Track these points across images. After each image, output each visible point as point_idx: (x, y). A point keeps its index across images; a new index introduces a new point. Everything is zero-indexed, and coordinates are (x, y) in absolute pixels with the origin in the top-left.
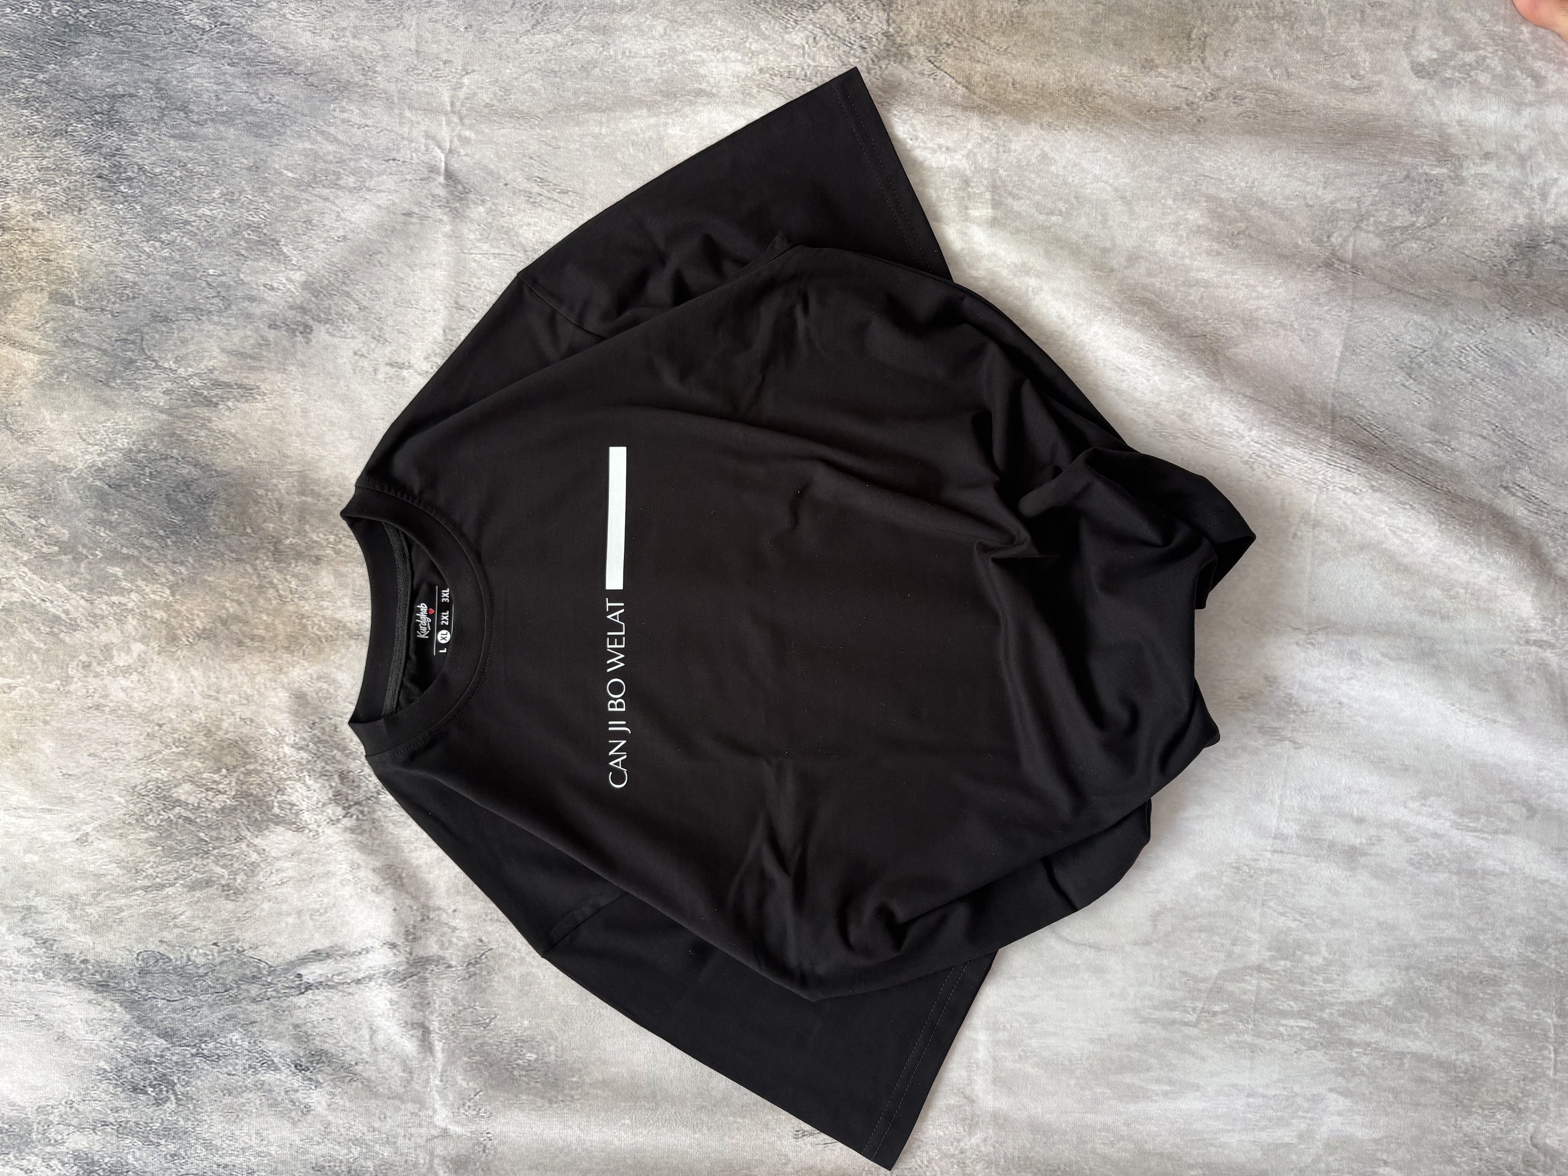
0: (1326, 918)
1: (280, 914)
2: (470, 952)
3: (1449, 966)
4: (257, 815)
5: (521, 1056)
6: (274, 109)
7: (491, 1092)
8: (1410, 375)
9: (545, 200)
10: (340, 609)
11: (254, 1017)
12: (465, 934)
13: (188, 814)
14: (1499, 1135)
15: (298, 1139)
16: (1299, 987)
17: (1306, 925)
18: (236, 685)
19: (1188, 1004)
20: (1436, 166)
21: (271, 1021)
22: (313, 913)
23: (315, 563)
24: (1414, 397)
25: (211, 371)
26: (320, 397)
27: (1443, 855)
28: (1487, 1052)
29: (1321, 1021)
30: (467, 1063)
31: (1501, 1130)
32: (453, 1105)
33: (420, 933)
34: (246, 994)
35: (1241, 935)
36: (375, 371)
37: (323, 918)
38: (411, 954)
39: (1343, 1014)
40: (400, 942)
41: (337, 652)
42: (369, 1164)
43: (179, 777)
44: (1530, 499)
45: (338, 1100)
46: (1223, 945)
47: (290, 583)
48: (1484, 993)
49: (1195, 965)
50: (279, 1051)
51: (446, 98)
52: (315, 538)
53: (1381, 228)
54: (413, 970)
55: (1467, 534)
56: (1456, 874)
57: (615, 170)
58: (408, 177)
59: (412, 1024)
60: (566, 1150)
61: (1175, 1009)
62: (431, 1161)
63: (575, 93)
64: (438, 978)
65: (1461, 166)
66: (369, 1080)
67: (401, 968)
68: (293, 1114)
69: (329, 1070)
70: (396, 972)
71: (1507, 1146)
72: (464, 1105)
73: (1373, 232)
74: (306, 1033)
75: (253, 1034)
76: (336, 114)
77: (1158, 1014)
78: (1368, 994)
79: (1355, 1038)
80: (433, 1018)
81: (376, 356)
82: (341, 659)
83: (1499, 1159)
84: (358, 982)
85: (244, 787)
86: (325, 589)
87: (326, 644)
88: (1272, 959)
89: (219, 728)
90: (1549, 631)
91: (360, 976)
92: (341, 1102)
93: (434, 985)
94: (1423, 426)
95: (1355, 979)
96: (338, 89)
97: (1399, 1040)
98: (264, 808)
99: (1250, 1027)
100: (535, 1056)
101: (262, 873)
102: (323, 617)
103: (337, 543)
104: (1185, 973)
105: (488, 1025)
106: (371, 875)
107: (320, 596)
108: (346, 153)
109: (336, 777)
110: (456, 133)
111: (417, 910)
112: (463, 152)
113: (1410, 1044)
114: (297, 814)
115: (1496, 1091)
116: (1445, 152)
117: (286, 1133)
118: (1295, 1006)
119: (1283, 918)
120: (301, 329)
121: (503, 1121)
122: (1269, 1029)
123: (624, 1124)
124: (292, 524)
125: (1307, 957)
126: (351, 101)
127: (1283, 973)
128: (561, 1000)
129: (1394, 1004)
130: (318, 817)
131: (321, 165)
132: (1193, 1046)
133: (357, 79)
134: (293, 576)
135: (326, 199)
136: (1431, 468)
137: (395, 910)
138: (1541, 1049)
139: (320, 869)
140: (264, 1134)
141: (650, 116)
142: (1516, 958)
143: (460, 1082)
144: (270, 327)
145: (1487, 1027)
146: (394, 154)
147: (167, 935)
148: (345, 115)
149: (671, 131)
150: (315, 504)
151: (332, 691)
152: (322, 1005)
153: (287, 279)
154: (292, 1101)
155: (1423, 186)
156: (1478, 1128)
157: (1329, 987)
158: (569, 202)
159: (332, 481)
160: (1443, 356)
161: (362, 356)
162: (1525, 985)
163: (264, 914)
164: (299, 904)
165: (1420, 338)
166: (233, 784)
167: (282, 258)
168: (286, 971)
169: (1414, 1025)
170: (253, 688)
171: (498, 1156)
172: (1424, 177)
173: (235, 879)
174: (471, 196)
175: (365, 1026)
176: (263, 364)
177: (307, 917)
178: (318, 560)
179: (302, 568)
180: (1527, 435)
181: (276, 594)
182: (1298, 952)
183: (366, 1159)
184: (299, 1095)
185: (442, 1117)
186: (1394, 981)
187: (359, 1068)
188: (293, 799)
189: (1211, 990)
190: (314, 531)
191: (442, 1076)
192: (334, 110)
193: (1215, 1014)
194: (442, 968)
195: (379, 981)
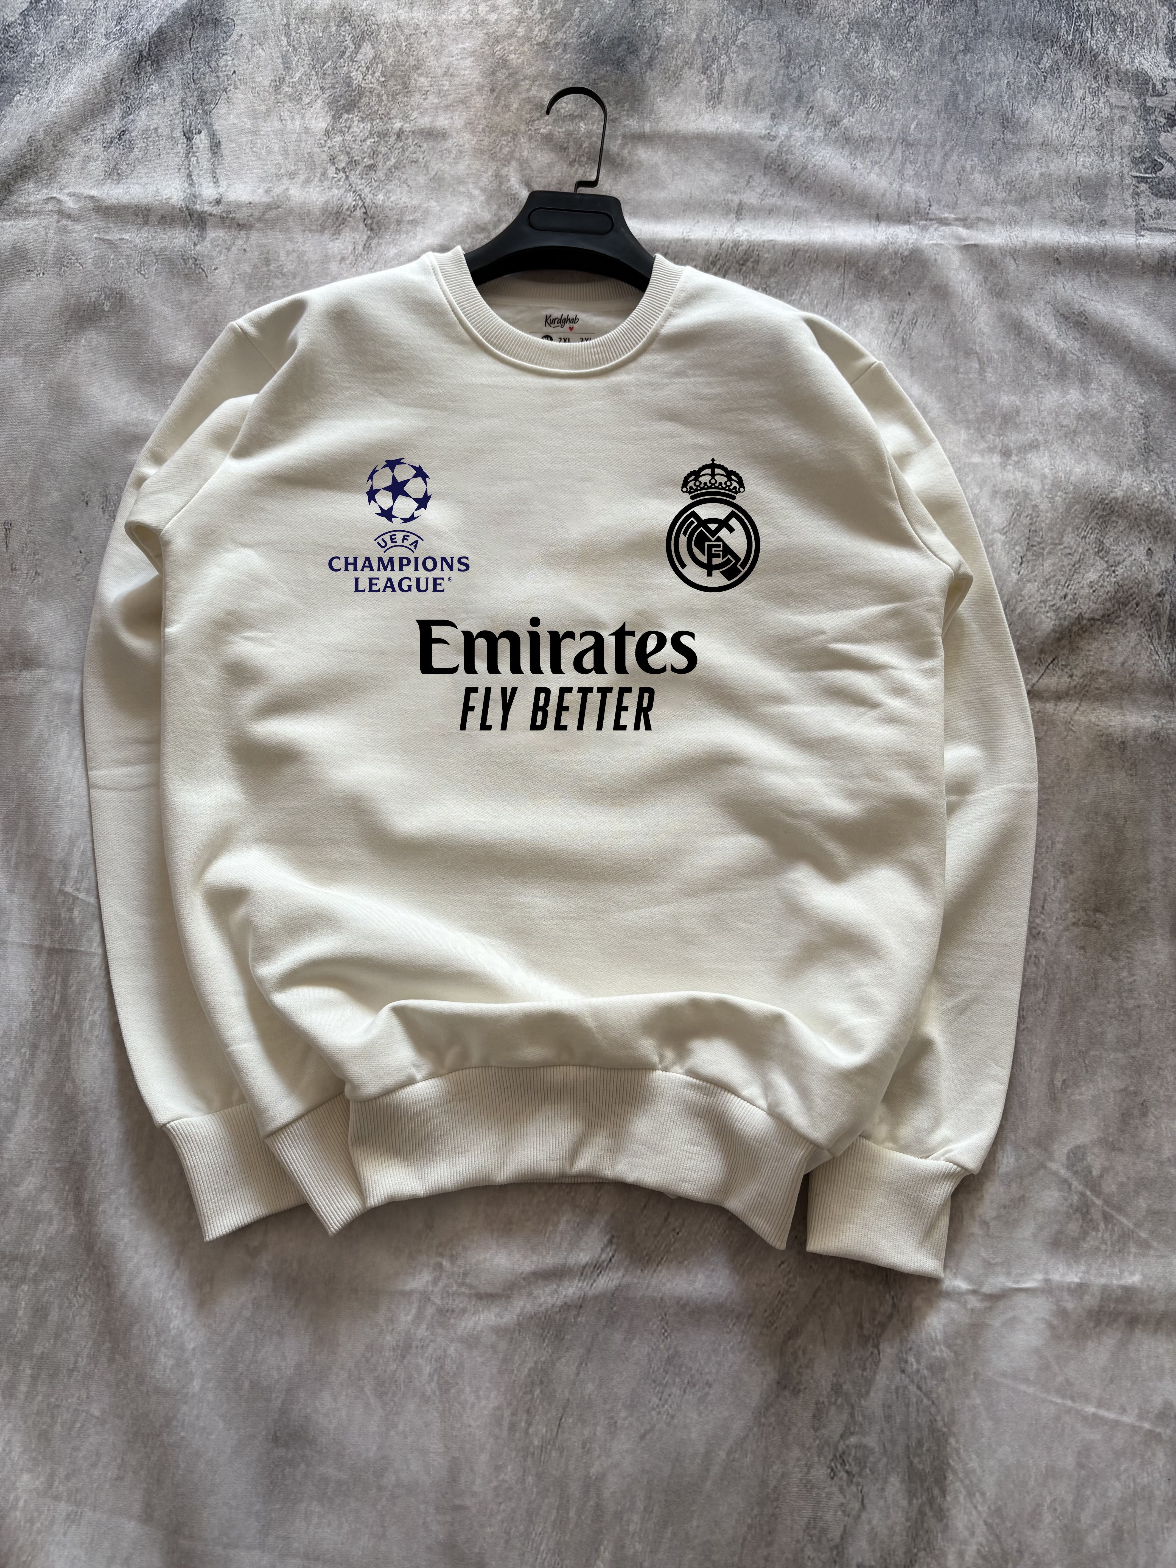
2: (207, 260)
4: (343, 102)
5: (108, 297)
6: (971, 114)
7: (80, 275)
9: (895, 326)
11: (169, 100)
12: (223, 258)
13: (348, 53)
21: (164, 112)
22: (253, 142)
25: (733, 71)
30: (108, 258)
32: (74, 246)
33: (228, 223)
34: (189, 94)
36: (735, 192)
37: (248, 151)
38: (210, 215)
39: (61, 1040)
40: (222, 206)
41: (483, 163)
43: (380, 48)
44: (599, 1268)
45: (91, 163)
50: (138, 119)
54: (195, 217)
59: (147, 215)
64: (186, 236)
66: (104, 185)
67: (198, 207)
68: (83, 130)
69: (117, 155)
70: (195, 203)
72: (73, 255)
74: (150, 137)
75: (155, 100)
76: (969, 162)
78: (77, 1067)
80: (151, 232)
81: (749, 192)
84: (189, 176)
85: (368, 93)
87: (489, 153)
89: (420, 75)
91: (194, 177)
92: (88, 165)
93: (180, 233)
96: (992, 163)
97: (32, 1098)
98: (348, 107)
99: (58, 946)
100: (107, 309)
101: (292, 105)
105: (139, 272)
108: (935, 168)
109: (372, 162)
111: (248, 221)
112: (939, 258)
114: (341, 131)
118: (73, 991)
121: (54, 285)
122: (55, 965)
126: (983, 173)
129: (66, 1094)
130: (337, 147)
131: (922, 149)
133: (1002, 177)
135: (892, 153)
137: (250, 203)
143: (93, 253)
144: (773, 114)
146: (934, 206)
147: (245, 41)
148: (969, 168)
151: (448, 159)
152: (172, 149)
153: (817, 124)
154: (95, 129)
161: (749, 182)
163: (256, 106)
164: (262, 132)
166: (371, 86)
167: (838, 120)
168: (206, 123)
169: (46, 1114)
170: (454, 101)
171: (23, 282)
173: (289, 86)
174: (899, 264)
175: (150, 180)
176: (740, 108)
177: (250, 138)
179: (557, 137)
180: (669, 1268)
181: (535, 117)
184: (98, 134)
187: (116, 177)
188: (354, 129)
191: (99, 238)
194: (195, 239)
195: (188, 191)
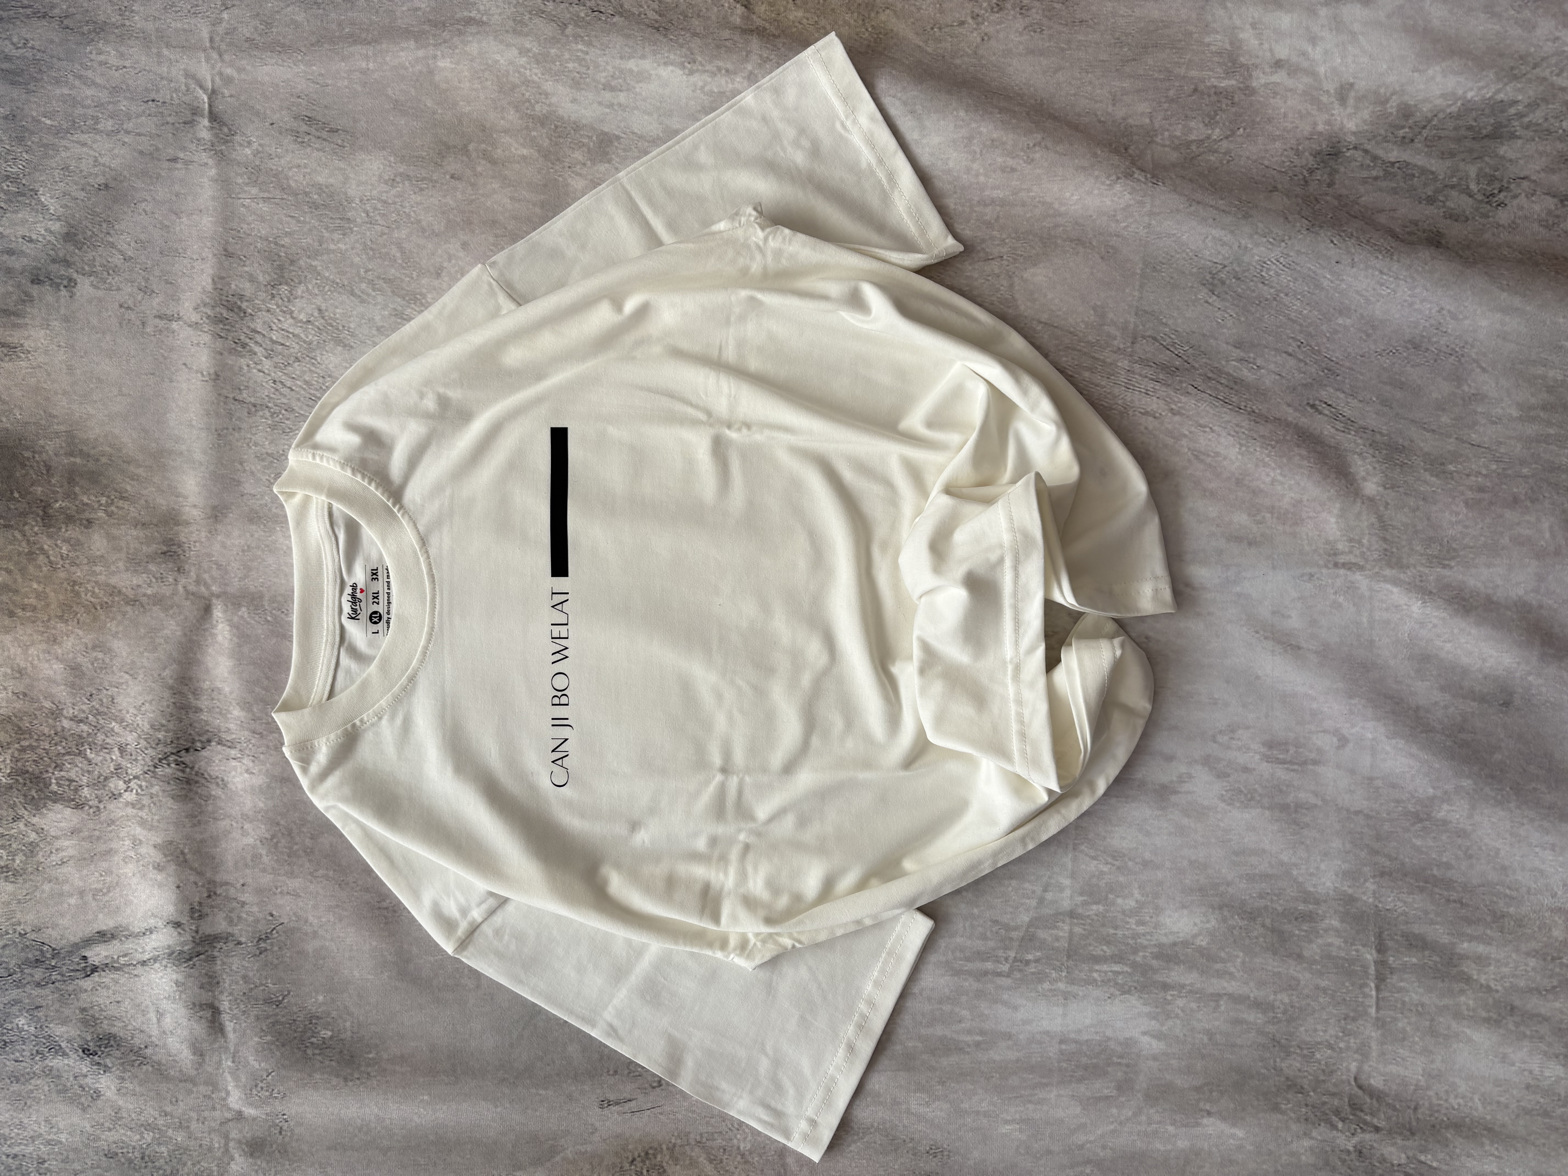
0: (1137, 860)
1: (61, 895)
2: (260, 927)
3: (1262, 903)
4: (33, 793)
5: (315, 1034)
6: (29, 55)
7: (283, 1072)
8: (1213, 292)
9: (313, 139)
10: (114, 573)
11: (39, 1001)
12: (255, 909)
14: (1322, 1078)
15: (88, 1126)
16: (1112, 931)
17: (1118, 868)
18: (9, 657)
19: (1000, 953)
20: (1223, 78)
21: (57, 1005)
22: (96, 893)
23: (86, 527)
24: (1218, 314)
26: (86, 353)
27: (1255, 790)
28: (1306, 991)
29: (1134, 965)
30: (258, 1043)
31: (1323, 1071)
32: (245, 1086)
33: (206, 910)
34: (29, 979)
35: (1053, 881)
36: (143, 324)
37: (107, 898)
38: (197, 932)
39: (1156, 957)
40: (184, 920)
41: (113, 619)
42: (163, 1149)
44: (1336, 416)
45: (128, 1084)
46: (1034, 892)
47: (61, 548)
48: (1300, 930)
49: (1006, 913)
50: (66, 1036)
51: (205, 34)
52: (86, 500)
53: (1177, 142)
54: (200, 949)
55: (1268, 456)
56: (1268, 809)
57: (387, 107)
58: (169, 119)
59: (201, 1005)
60: (365, 1129)
61: (987, 959)
62: (226, 1144)
63: (339, 25)
64: (227, 956)
65: (1251, 76)
66: (159, 1063)
67: (186, 948)
68: (83, 1099)
69: (118, 1054)
70: (181, 952)
71: (1332, 1089)
72: (256, 1086)
73: (1169, 146)
74: (93, 1016)
75: (39, 1019)
76: (93, 56)
77: (969, 966)
78: (1181, 935)
79: (1169, 981)
80: (224, 998)
81: (143, 308)
82: (117, 626)
83: (1324, 1103)
84: (144, 963)
85: (19, 764)
86: (98, 553)
87: (101, 611)
88: (1085, 904)
90: (1358, 552)
91: (146, 957)
92: (131, 1087)
93: (224, 963)
94: (1227, 343)
95: (1168, 920)
96: (94, 31)
97: (1214, 981)
98: (41, 785)
99: (1064, 974)
100: (330, 1033)
101: (41, 853)
102: (96, 582)
103: (108, 505)
104: (996, 922)
105: (280, 1002)
106: (152, 851)
107: (93, 561)
108: (104, 96)
109: (116, 749)
110: (217, 69)
111: (203, 886)
112: (227, 93)
113: (1226, 984)
114: (76, 790)
115: (1315, 1030)
116: (1234, 62)
117: (75, 1120)
118: (1108, 950)
119: (1095, 862)
120: (65, 282)
121: (297, 1101)
122: (1083, 975)
123: (422, 1101)
124: (61, 487)
125: (1119, 901)
126: (107, 42)
127: (1095, 918)
128: (356, 973)
129: (1208, 944)
130: (99, 793)
131: (79, 111)
132: (1005, 997)
133: (113, 20)
134: (64, 541)
135: (84, 145)
136: (1236, 387)
137: (178, 887)
138: (1362, 986)
139: (102, 847)
140: (54, 1120)
141: (418, 48)
142: (1331, 892)
143: (252, 1063)
144: (32, 282)
145: (1305, 965)
146: (153, 95)
148: (102, 58)
149: (441, 64)
150: (85, 465)
151: (107, 660)
152: (108, 988)
153: (46, 230)
154: (81, 1086)
155: (1214, 98)
156: (1300, 1070)
157: (1141, 929)
158: (340, 142)
159: (101, 440)
160: (1244, 271)
161: (128, 308)
162: (1342, 921)
163: (45, 895)
164: (81, 884)
165: (1219, 253)
166: (8, 761)
167: (39, 207)
168: (70, 953)
169: (1228, 965)
170: (26, 660)
171: (295, 1137)
172: (1213, 90)
173: (13, 860)
174: (237, 138)
175: (152, 1009)
176: (27, 321)
177: (89, 898)
178: (89, 523)
179: (73, 532)
180: (1334, 351)
181: (46, 561)
182: (1110, 896)
183: (159, 1144)
184: (89, 1080)
185: (235, 1099)
186: (1208, 922)
187: (149, 1051)
188: (72, 775)
189: (1023, 938)
190: (85, 493)
191: (234, 1057)
192: (91, 53)
193: (1027, 963)
194: (231, 945)
195: (164, 963)
